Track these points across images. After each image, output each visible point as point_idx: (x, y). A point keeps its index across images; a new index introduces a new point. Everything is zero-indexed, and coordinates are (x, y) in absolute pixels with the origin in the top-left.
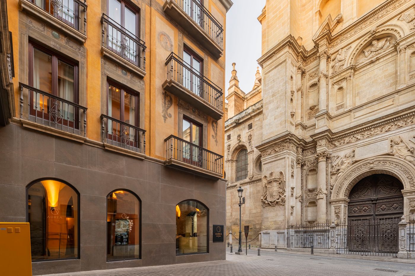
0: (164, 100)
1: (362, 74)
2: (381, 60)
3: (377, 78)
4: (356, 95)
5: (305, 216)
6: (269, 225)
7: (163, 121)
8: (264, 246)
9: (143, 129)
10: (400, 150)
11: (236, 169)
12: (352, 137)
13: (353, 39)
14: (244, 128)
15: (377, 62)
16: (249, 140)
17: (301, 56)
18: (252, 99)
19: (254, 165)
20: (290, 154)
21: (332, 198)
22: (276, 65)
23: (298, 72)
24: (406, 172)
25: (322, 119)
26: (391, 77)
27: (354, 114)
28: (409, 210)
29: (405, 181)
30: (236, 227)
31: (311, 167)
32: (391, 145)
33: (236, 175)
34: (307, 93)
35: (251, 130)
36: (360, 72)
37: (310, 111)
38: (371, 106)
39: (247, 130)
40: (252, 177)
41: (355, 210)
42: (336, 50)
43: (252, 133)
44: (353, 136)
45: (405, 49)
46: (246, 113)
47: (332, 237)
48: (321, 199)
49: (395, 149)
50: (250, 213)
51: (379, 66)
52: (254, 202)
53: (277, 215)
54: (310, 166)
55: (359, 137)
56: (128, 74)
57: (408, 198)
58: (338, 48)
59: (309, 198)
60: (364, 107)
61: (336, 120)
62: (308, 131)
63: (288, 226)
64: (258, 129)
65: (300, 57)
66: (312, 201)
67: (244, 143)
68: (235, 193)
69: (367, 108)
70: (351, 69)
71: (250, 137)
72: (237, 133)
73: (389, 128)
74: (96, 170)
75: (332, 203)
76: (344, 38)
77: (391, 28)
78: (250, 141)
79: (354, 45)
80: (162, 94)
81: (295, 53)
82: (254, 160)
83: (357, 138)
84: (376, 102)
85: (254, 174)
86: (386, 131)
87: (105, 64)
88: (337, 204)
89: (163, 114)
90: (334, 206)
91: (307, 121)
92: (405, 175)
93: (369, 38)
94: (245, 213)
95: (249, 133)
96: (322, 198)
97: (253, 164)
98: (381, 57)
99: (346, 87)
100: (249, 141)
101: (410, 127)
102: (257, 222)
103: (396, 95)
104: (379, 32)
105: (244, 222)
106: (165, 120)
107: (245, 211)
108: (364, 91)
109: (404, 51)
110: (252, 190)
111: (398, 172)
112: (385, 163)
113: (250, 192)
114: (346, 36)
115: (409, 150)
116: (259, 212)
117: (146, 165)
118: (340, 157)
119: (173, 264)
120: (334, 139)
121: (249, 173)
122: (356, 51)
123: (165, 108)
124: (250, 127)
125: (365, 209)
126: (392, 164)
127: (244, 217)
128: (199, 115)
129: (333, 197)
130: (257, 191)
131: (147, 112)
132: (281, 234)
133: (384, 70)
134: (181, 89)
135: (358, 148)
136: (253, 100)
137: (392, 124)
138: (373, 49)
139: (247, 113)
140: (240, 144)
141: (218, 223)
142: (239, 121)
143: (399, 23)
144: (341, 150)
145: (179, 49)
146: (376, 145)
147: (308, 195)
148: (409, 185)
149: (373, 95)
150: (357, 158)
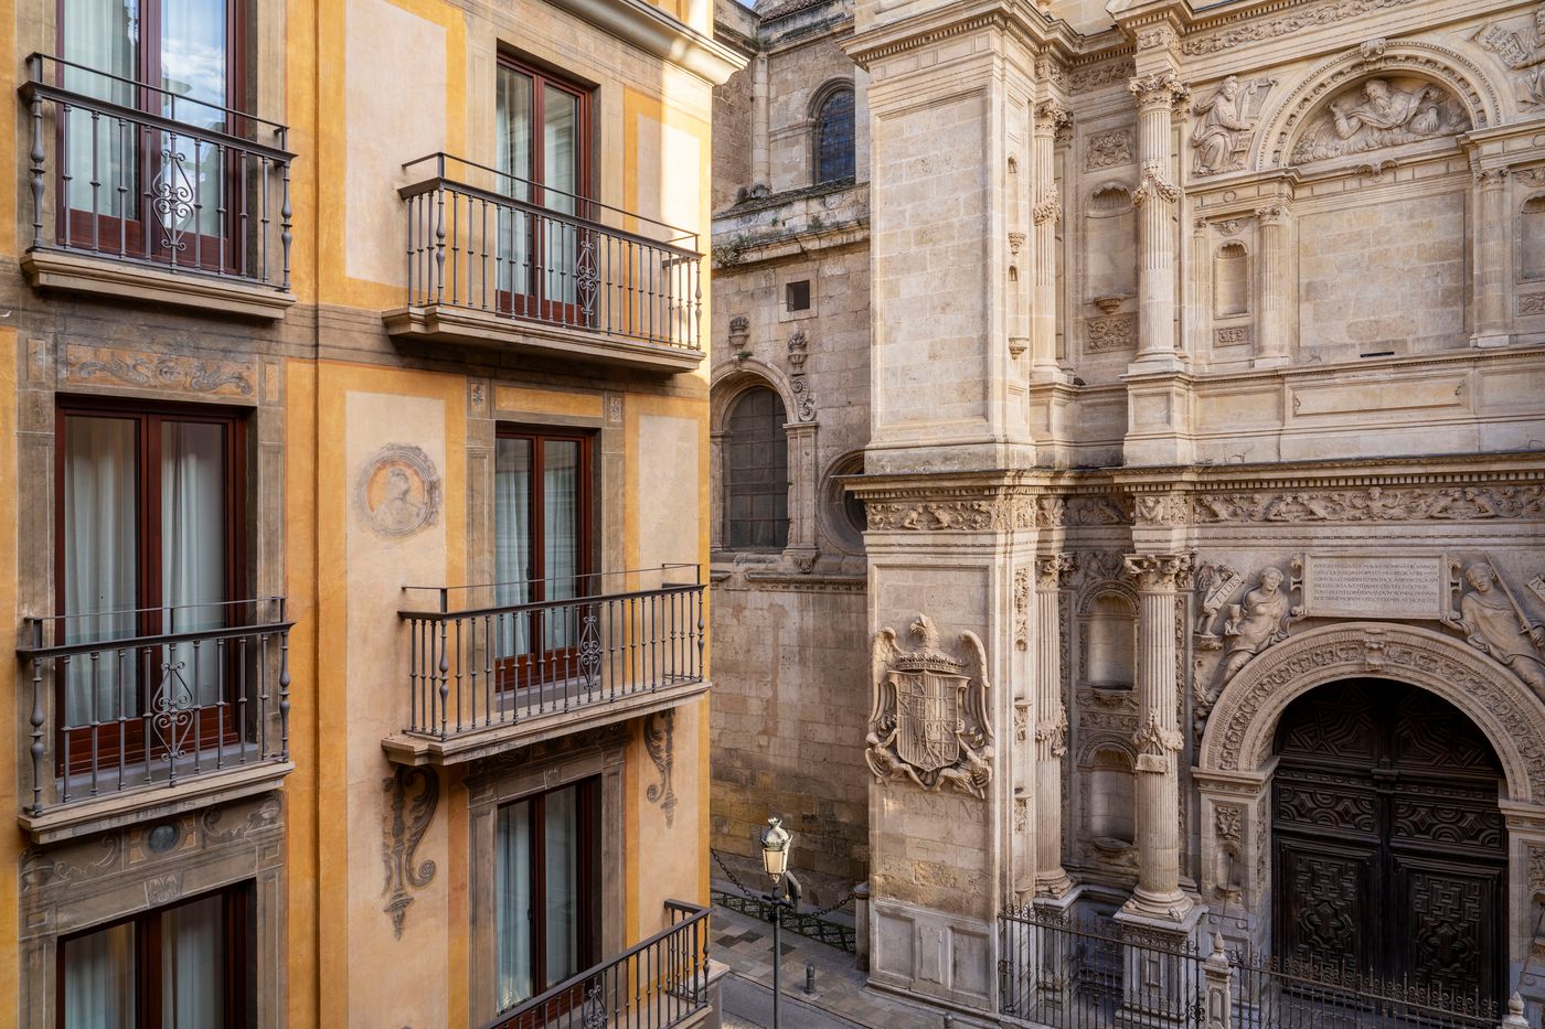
1: (1323, 205)
2: (1405, 175)
3: (1387, 246)
4: (1302, 292)
5: (1079, 813)
6: (907, 877)
8: (883, 977)
10: (1490, 623)
11: (724, 478)
12: (1289, 500)
13: (1286, 52)
14: (767, 292)
15: (1389, 178)
16: (794, 364)
17: (1053, 55)
18: (794, 56)
19: (823, 495)
20: (1009, 549)
21: (1204, 768)
22: (934, 95)
23: (1042, 131)
24: (1515, 723)
25: (1153, 395)
26: (1446, 263)
27: (1299, 394)
28: (1532, 893)
29: (1514, 764)
30: (726, 793)
31: (1103, 586)
32: (1453, 584)
33: (724, 508)
34: (1080, 223)
35: (803, 314)
36: (1319, 197)
37: (1095, 313)
38: (1366, 383)
39: (782, 311)
40: (814, 561)
41: (1302, 805)
42: (1209, 71)
43: (807, 332)
44: (1295, 498)
45: (1502, 174)
46: (775, 222)
47: (1216, 1018)
48: (1157, 773)
49: (1472, 610)
50: (804, 740)
51: (1398, 197)
52: (821, 688)
53: (947, 839)
54: (1099, 580)
55: (1319, 508)
57: (1524, 842)
58: (1219, 68)
59: (1097, 730)
60: (1339, 378)
61: (1217, 395)
62: (1089, 406)
63: (1005, 909)
64: (841, 319)
65: (1047, 62)
66: (1111, 749)
67: (766, 371)
68: (724, 617)
69: (1349, 384)
70: (1281, 182)
71: (796, 352)
72: (728, 304)
73: (1445, 509)
75: (1203, 787)
76: (1246, 35)
77: (1443, 60)
78: (798, 371)
79: (1290, 79)
81: (1026, 45)
82: (821, 475)
83: (1312, 513)
84: (1387, 371)
85: (822, 541)
86: (1432, 517)
88: (1226, 794)
90: (1212, 801)
91: (1082, 357)
92: (1511, 739)
93: (1353, 67)
94: (776, 730)
95: (795, 328)
96: (1162, 774)
97: (817, 491)
98: (1405, 161)
99: (1256, 251)
100: (791, 370)
101: (1529, 528)
102: (840, 794)
103: (1471, 372)
104: (1394, 58)
105: (773, 775)
107: (776, 723)
108: (1334, 285)
109: (1497, 186)
110: (810, 622)
111: (1485, 718)
112: (1432, 665)
113: (801, 631)
114: (1254, 26)
115: (1527, 633)
116: (850, 742)
118: (1236, 576)
120: (1209, 487)
121: (793, 530)
122: (1300, 106)
123: (398, 853)
124: (799, 296)
125: (1347, 811)
126: (1458, 676)
127: (771, 751)
129: (1211, 761)
130: (842, 637)
131: (300, 953)
132: (972, 939)
133: (1415, 221)
135: (1318, 561)
136: (801, 62)
137: (1457, 495)
138: (1368, 115)
139: (780, 227)
140: (747, 367)
142: (738, 256)
143: (1473, 53)
144: (1239, 543)
146: (1394, 570)
147: (1093, 715)
148: (1529, 787)
149: (1372, 318)
150: (1311, 604)
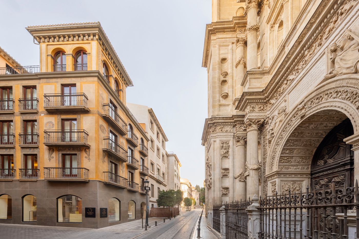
0: (49, 151)
7: (49, 161)
9: (39, 169)
12: (286, 82)
17: (238, 27)
20: (217, 137)
21: (267, 173)
23: (237, 46)
41: (320, 184)
44: (287, 80)
56: (32, 149)
63: (213, 208)
73: (330, 30)
74: (17, 189)
75: (268, 180)
80: (48, 150)
81: (228, 31)
87: (22, 150)
89: (48, 158)
90: (271, 183)
106: (50, 161)
117: (38, 183)
118: (275, 117)
119: (54, 226)
120: (270, 97)
123: (50, 155)
126: (330, 96)
128: (74, 150)
129: (268, 171)
134: (50, 144)
135: (290, 94)
141: (90, 206)
144: (277, 107)
145: (58, 124)
150: (288, 110)
